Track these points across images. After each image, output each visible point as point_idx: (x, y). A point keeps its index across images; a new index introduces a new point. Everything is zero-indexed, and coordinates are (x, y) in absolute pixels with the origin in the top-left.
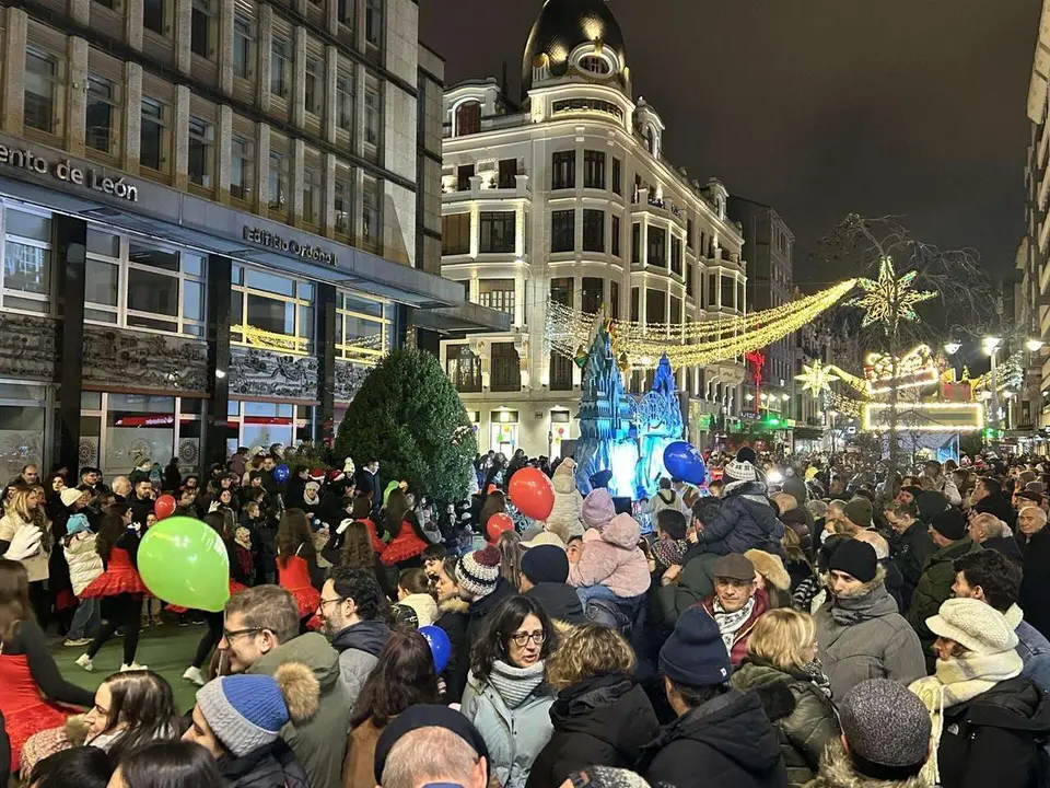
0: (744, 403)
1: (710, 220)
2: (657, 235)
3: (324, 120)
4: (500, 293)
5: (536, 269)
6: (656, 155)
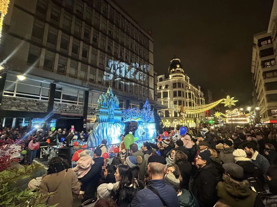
0: (206, 118)
1: (198, 91)
2: (190, 94)
4: (166, 103)
5: (171, 99)
6: (189, 82)
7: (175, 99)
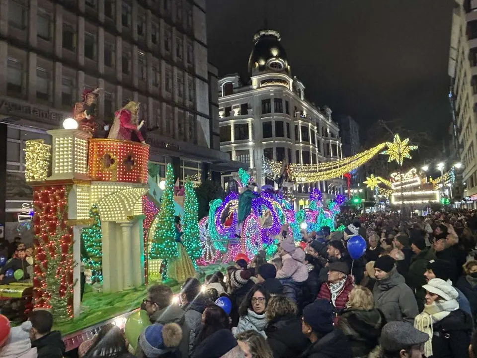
0: (344, 193)
1: (325, 122)
2: (305, 129)
3: (173, 94)
4: (244, 156)
5: (257, 145)
6: (302, 99)
7: (267, 144)
